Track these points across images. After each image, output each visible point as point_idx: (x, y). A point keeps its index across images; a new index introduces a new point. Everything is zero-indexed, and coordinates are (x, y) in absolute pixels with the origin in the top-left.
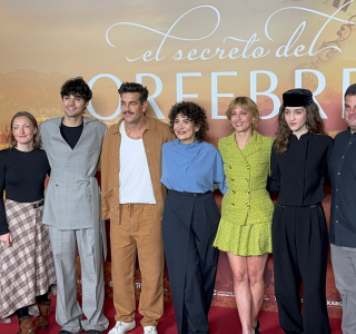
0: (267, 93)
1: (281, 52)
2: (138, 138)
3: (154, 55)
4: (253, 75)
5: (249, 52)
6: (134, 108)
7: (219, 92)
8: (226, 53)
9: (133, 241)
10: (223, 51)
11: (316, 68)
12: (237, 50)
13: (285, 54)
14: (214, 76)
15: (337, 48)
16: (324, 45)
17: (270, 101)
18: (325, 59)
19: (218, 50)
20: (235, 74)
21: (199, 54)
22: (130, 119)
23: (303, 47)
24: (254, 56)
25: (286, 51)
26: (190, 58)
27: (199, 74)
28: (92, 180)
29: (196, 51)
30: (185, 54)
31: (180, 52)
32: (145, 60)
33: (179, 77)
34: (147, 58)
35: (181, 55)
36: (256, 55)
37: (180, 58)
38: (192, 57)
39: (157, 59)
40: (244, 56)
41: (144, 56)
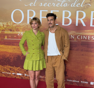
1: (73, 5)
3: (33, 4)
5: (63, 4)
8: (56, 5)
10: (55, 4)
11: (83, 11)
12: (59, 4)
13: (74, 6)
15: (90, 5)
16: (86, 4)
18: (86, 8)
19: (53, 4)
20: (58, 11)
21: (47, 4)
22: (51, 26)
23: (79, 4)
24: (64, 6)
25: (74, 5)
27: (47, 11)
29: (46, 4)
30: (43, 4)
31: (41, 4)
32: (30, 5)
34: (31, 5)
35: (42, 5)
36: (65, 6)
37: (41, 5)
38: (45, 5)
39: (34, 6)
40: (61, 6)
41: (30, 4)
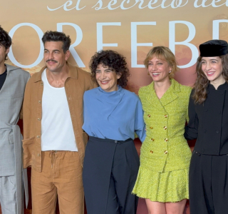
0: (186, 43)
1: (199, 3)
2: (60, 87)
3: (74, 5)
4: (172, 25)
5: (168, 2)
6: (57, 57)
7: (138, 42)
9: (54, 188)
10: (142, 1)
13: (203, 5)
14: (134, 25)
17: (188, 50)
19: (138, 0)
20: (154, 23)
21: (119, 4)
22: (52, 67)
24: (173, 7)
25: (203, 1)
26: (110, 8)
27: (119, 24)
28: (15, 127)
29: (116, 1)
30: (105, 3)
31: (100, 2)
32: (65, 9)
33: (100, 26)
34: (68, 8)
35: (101, 5)
36: (175, 6)
37: (100, 8)
38: (112, 7)
39: (78, 9)
40: (163, 7)
41: (65, 5)
